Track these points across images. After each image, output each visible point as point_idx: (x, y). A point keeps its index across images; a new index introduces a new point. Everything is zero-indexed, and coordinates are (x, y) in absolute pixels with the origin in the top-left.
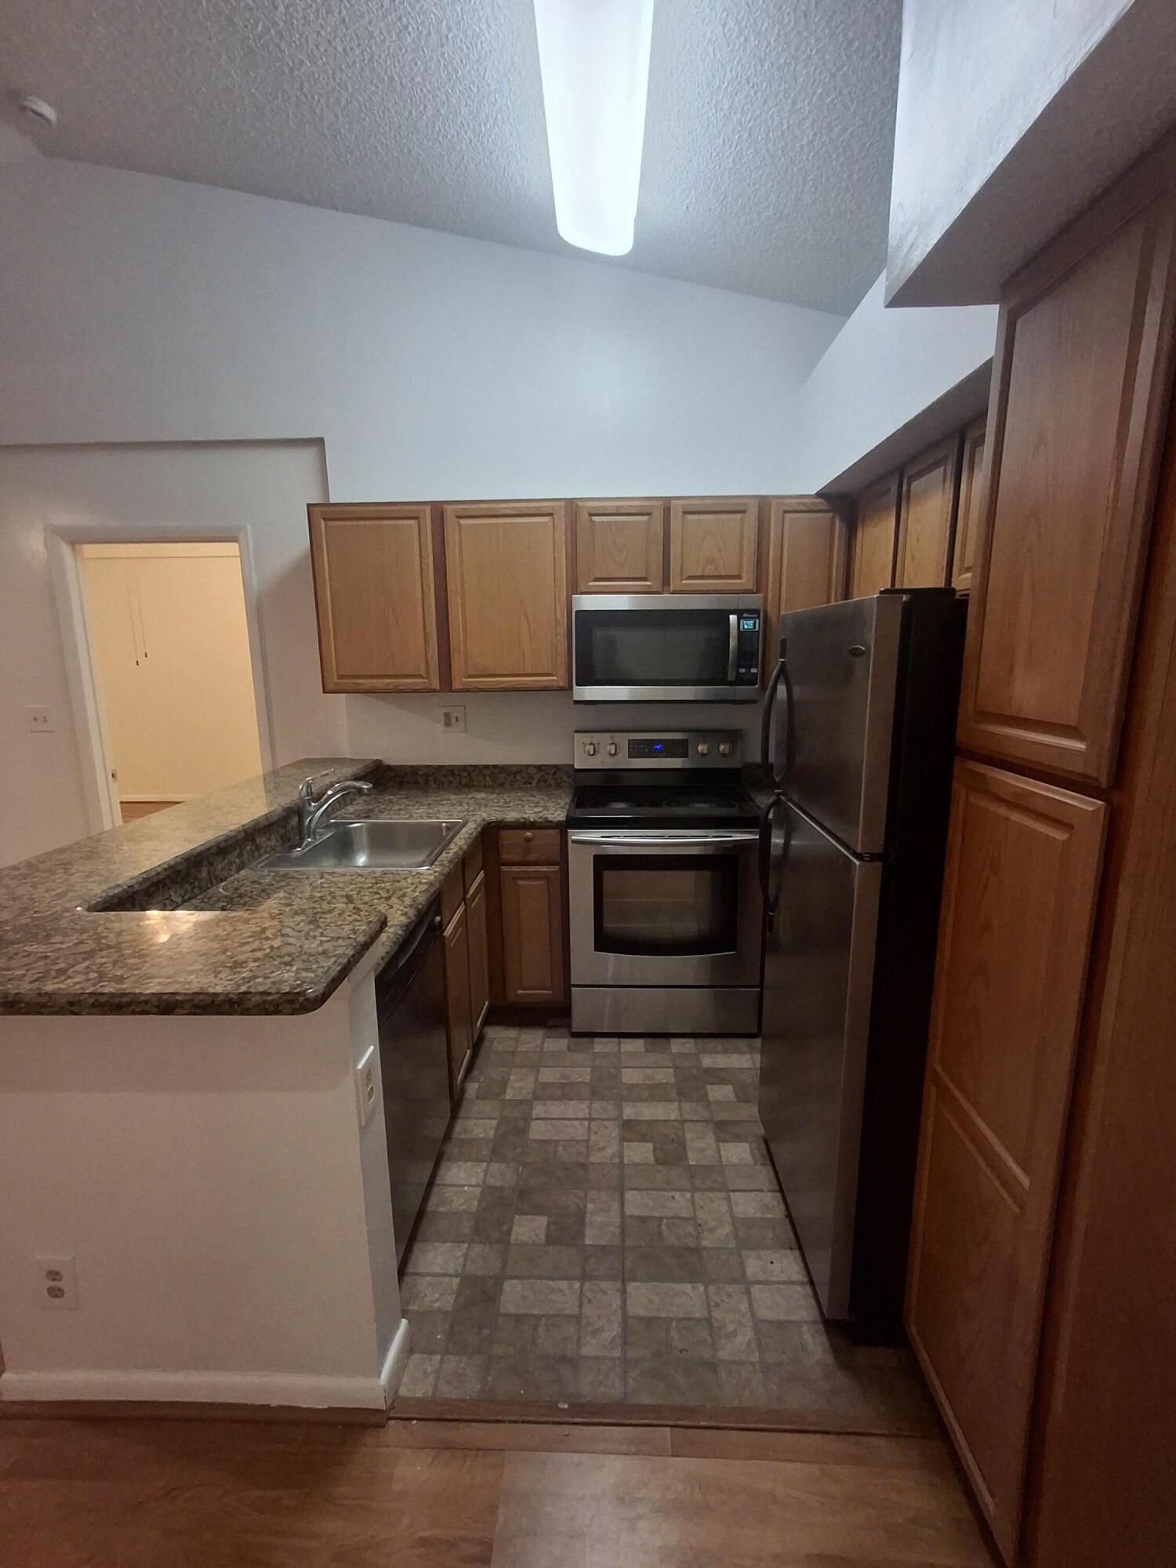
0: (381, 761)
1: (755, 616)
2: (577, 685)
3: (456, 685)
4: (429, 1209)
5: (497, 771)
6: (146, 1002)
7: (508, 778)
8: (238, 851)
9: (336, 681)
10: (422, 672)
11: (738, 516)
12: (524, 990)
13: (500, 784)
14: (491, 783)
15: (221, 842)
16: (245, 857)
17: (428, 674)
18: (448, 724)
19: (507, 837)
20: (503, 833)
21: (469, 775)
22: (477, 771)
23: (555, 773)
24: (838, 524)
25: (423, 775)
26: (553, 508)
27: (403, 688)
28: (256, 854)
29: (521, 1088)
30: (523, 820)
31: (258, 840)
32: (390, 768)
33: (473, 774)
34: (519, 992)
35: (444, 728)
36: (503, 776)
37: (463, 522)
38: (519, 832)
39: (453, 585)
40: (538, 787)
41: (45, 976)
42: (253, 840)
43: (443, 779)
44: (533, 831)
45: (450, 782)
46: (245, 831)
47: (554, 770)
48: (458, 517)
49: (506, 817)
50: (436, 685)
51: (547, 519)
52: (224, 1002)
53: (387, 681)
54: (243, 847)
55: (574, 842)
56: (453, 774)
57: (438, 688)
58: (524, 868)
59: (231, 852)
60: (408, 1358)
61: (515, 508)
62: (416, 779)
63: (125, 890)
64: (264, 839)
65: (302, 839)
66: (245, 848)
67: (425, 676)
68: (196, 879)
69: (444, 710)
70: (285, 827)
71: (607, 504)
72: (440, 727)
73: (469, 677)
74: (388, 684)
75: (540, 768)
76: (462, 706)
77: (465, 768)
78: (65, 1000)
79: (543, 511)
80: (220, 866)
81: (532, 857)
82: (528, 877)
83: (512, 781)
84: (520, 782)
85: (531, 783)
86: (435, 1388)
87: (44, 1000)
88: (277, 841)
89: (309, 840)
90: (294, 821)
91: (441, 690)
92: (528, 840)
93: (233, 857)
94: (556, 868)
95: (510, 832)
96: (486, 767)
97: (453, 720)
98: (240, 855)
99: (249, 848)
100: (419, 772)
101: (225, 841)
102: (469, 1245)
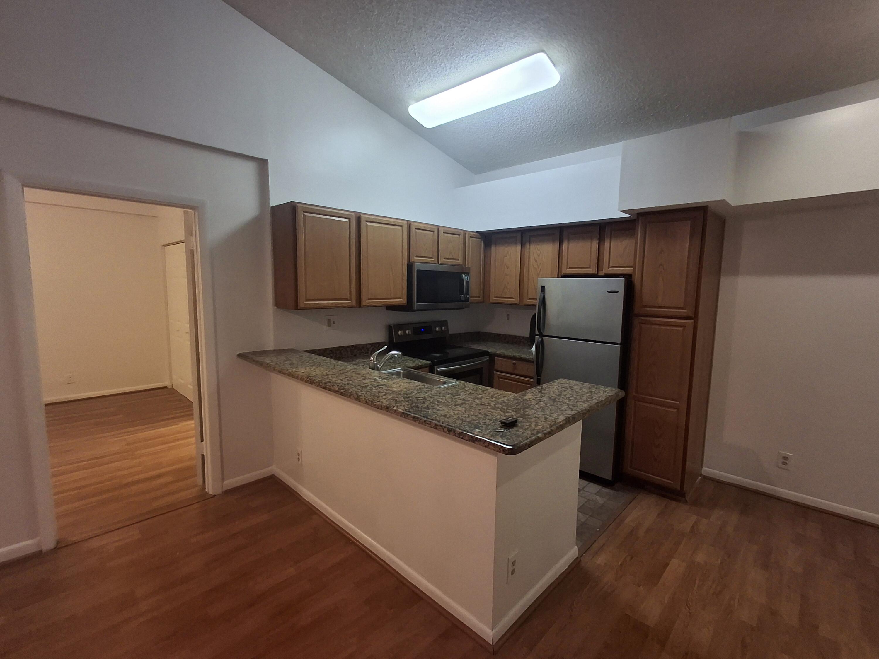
1: (468, 275)
2: (417, 302)
5: (353, 348)
7: (358, 352)
10: (348, 297)
11: (458, 236)
13: (355, 355)
18: (329, 325)
21: (340, 352)
22: (344, 349)
24: (482, 242)
26: (403, 223)
27: (340, 306)
33: (342, 351)
35: (327, 328)
36: (356, 350)
37: (368, 224)
48: (367, 222)
50: (354, 304)
51: (400, 228)
53: (332, 302)
61: (389, 221)
67: (350, 299)
69: (327, 318)
71: (421, 225)
72: (325, 327)
73: (369, 299)
76: (337, 315)
77: (338, 348)
79: (399, 224)
83: (360, 353)
84: (364, 352)
85: (368, 353)
91: (357, 306)
96: (348, 346)
97: (332, 323)
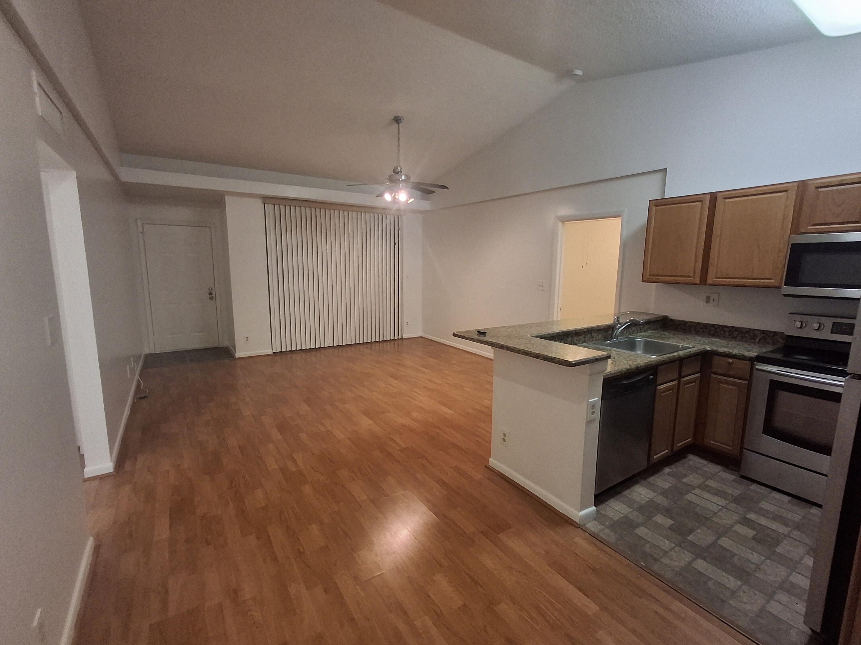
0: (667, 316)
2: (785, 285)
3: (709, 281)
4: (623, 493)
5: (734, 329)
6: (534, 354)
7: (740, 335)
8: (584, 335)
9: (649, 277)
10: (692, 275)
12: (714, 441)
13: (734, 337)
14: (728, 336)
15: (577, 330)
16: (586, 339)
17: (694, 275)
18: (708, 302)
19: (717, 359)
20: (715, 357)
22: (720, 328)
23: (773, 336)
25: (689, 326)
26: (787, 187)
27: (680, 282)
28: (591, 339)
29: (693, 481)
30: (728, 353)
31: (593, 335)
32: (672, 320)
34: (712, 442)
35: (705, 304)
36: (737, 333)
37: (727, 200)
38: (726, 359)
39: (716, 231)
40: (759, 342)
41: (516, 345)
42: (591, 334)
43: (700, 330)
44: (734, 360)
45: (704, 331)
46: (587, 329)
47: (773, 334)
48: (724, 198)
49: (719, 349)
50: (698, 281)
51: (783, 194)
52: (550, 358)
53: (673, 278)
54: (586, 335)
55: (757, 369)
56: (706, 328)
57: (698, 282)
58: (725, 378)
59: (581, 335)
60: (593, 520)
61: (761, 190)
62: (685, 328)
63: (542, 335)
64: (596, 335)
65: (612, 338)
66: (587, 335)
67: (692, 276)
68: (566, 340)
69: (707, 295)
70: (607, 333)
72: (702, 303)
73: (717, 278)
74: (673, 280)
75: (763, 332)
76: (718, 293)
77: (714, 326)
78: (518, 349)
79: (780, 190)
80: (576, 339)
81: (731, 373)
82: (727, 383)
83: (742, 336)
84: (748, 338)
86: (599, 532)
87: (513, 348)
88: (602, 337)
89: (615, 339)
90: (610, 332)
91: (700, 284)
92: (730, 364)
93: (582, 337)
94: (746, 382)
95: (720, 358)
96: (727, 327)
97: (711, 300)
98: (584, 338)
99: (589, 336)
100: (687, 325)
101: (579, 330)
102: (633, 511)
